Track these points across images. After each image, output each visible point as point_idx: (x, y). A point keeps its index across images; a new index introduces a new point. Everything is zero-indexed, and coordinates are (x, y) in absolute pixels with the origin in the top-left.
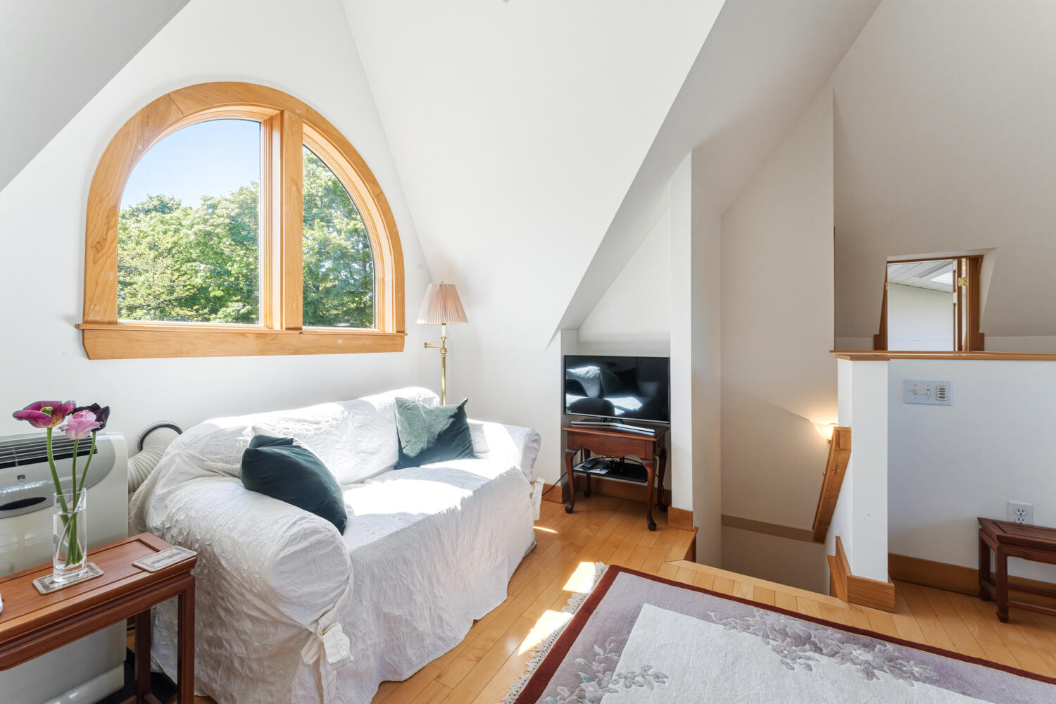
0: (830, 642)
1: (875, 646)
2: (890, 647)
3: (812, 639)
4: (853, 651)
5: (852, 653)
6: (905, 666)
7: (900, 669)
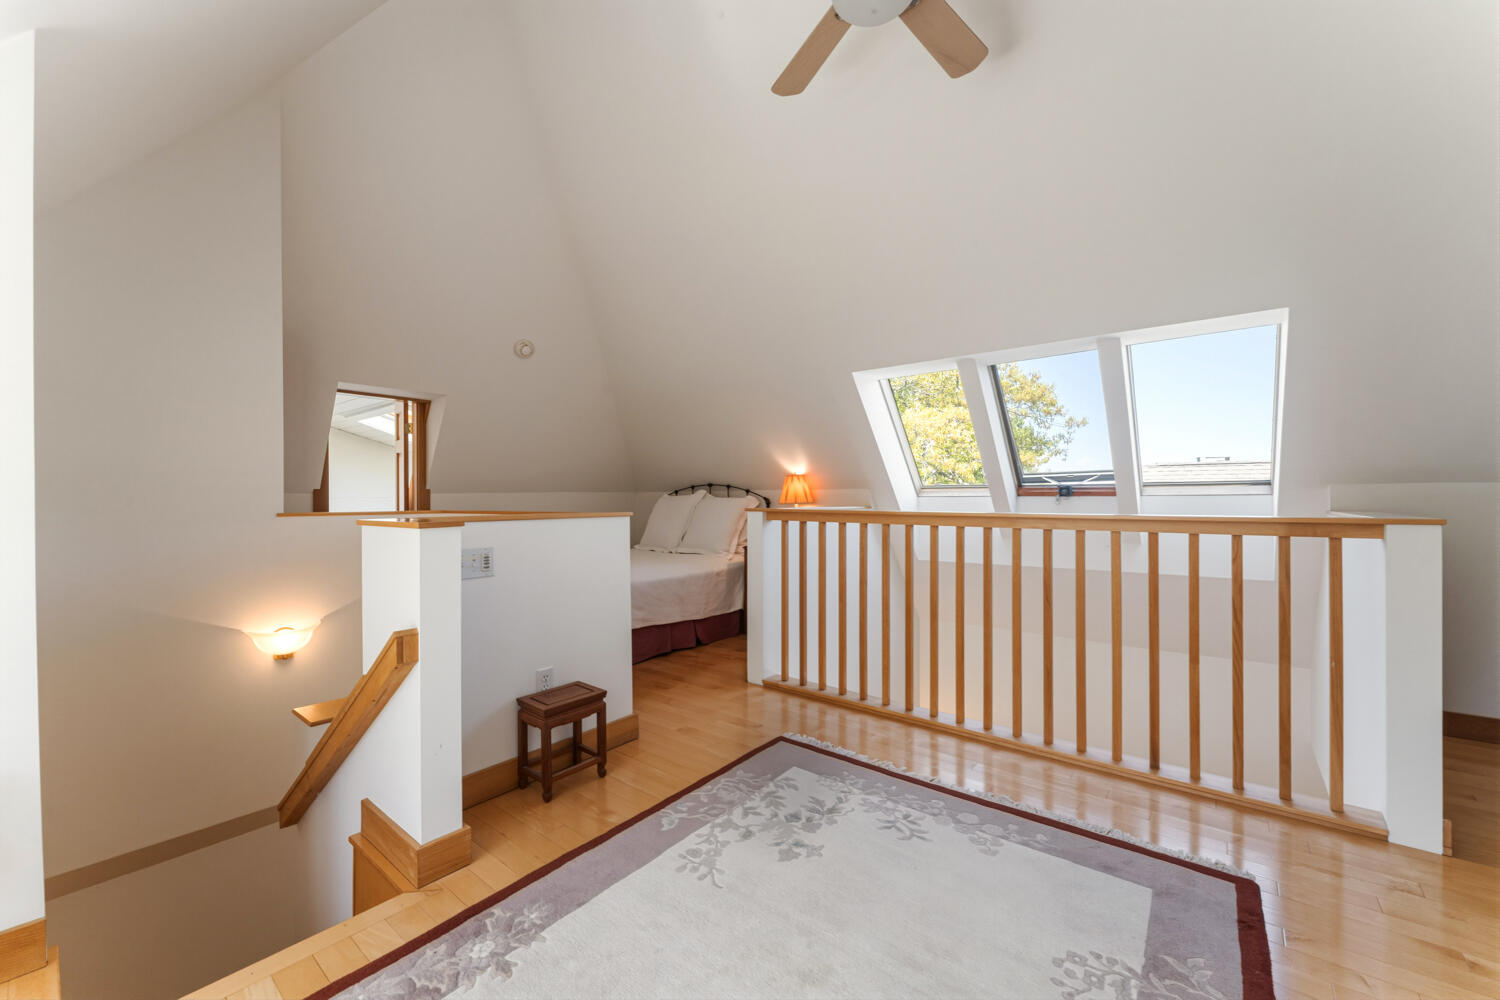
0: (439, 967)
1: (485, 924)
2: (497, 910)
3: (418, 985)
4: (471, 955)
5: (471, 958)
6: (524, 922)
7: (523, 931)
